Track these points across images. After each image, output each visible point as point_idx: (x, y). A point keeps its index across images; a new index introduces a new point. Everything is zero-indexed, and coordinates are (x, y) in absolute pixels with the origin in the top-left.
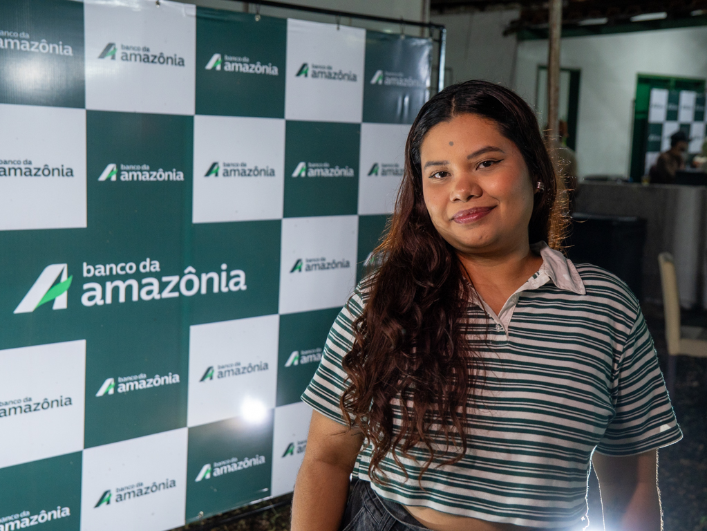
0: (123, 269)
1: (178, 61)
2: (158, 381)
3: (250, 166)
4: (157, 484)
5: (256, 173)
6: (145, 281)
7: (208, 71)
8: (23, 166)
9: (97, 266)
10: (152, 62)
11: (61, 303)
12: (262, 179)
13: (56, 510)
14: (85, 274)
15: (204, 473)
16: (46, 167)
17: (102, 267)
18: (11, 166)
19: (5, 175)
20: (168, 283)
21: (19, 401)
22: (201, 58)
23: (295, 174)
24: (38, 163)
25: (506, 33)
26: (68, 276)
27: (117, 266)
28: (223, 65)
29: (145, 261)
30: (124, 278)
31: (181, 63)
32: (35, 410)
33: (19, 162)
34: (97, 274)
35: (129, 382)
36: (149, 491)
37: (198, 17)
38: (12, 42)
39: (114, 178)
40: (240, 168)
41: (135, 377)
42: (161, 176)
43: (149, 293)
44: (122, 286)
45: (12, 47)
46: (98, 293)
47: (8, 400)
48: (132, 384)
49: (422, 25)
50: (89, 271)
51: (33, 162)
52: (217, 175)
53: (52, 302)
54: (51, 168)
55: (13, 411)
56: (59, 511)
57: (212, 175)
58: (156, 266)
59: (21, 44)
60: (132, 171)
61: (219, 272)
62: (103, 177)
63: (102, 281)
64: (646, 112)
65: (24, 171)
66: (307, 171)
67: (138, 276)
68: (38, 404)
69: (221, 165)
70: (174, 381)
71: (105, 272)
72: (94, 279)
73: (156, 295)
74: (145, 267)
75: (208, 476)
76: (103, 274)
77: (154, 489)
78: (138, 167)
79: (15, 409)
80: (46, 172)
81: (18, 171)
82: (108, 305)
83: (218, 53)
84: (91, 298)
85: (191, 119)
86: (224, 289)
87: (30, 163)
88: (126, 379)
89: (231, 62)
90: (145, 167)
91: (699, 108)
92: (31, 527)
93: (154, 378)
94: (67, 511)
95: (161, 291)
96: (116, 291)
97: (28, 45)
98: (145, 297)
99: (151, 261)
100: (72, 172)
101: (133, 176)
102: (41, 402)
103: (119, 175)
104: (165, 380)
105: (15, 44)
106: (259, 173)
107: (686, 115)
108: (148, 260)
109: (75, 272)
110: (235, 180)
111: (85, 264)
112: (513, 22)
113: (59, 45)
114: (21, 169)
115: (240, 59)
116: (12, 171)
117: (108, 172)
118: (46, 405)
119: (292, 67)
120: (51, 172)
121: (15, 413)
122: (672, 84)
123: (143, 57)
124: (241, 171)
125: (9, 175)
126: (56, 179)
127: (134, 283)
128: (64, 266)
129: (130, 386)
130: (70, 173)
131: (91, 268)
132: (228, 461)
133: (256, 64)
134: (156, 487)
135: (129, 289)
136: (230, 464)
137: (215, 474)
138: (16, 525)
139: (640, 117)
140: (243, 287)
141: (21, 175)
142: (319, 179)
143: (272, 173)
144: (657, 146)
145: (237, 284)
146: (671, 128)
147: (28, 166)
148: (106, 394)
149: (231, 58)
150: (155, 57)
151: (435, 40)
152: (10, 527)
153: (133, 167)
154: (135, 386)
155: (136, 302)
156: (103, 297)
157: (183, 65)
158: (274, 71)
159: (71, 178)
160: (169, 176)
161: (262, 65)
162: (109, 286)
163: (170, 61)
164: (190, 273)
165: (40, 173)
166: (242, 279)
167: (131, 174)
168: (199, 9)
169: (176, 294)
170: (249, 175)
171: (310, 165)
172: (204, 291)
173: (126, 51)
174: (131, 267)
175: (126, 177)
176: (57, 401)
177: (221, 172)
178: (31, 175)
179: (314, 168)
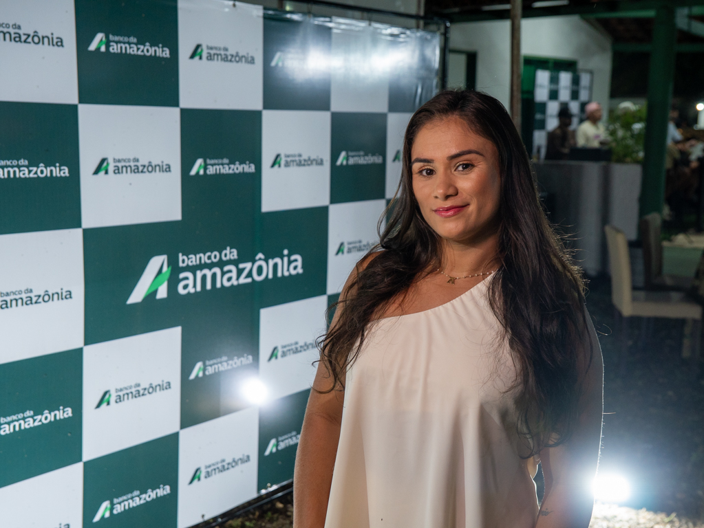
0: (209, 258)
6: (226, 268)
9: (190, 256)
11: (162, 293)
14: (181, 264)
15: (271, 448)
18: (123, 164)
20: (243, 269)
21: (131, 387)
23: (339, 163)
26: (168, 266)
27: (204, 255)
29: (226, 249)
30: (210, 266)
32: (143, 395)
34: (190, 264)
39: (202, 172)
43: (229, 279)
44: (209, 273)
45: (124, 51)
46: (191, 282)
47: (122, 387)
49: (416, 17)
50: (183, 261)
51: (140, 160)
52: (280, 166)
53: (155, 292)
54: (153, 165)
55: (126, 396)
59: (130, 48)
61: (282, 257)
62: (193, 172)
63: (193, 269)
65: (133, 168)
66: (347, 160)
68: (145, 389)
69: (283, 156)
71: (196, 261)
72: (188, 269)
73: (234, 282)
74: (226, 255)
75: (274, 450)
76: (194, 263)
77: (234, 464)
78: (220, 161)
80: (150, 169)
81: (129, 169)
82: (199, 292)
84: (185, 287)
86: (286, 274)
87: (138, 160)
88: (211, 362)
91: (575, 88)
94: (168, 489)
95: (238, 278)
96: (204, 277)
97: (135, 49)
98: (227, 284)
99: (231, 249)
100: (169, 168)
101: (216, 169)
106: (312, 163)
107: (564, 95)
108: (228, 248)
109: (173, 262)
110: (294, 169)
111: (180, 255)
113: (159, 47)
117: (197, 168)
118: (151, 390)
121: (128, 398)
122: (551, 65)
123: (223, 56)
124: (298, 162)
125: (122, 172)
127: (217, 270)
130: (168, 169)
131: (185, 258)
132: (289, 435)
134: (235, 463)
135: (214, 276)
136: (291, 437)
137: (280, 448)
139: (526, 96)
140: (300, 270)
141: (131, 172)
142: (357, 167)
144: (542, 125)
145: (295, 268)
146: (553, 108)
147: (136, 163)
151: (442, 34)
153: (216, 161)
155: (219, 289)
156: (195, 286)
159: (169, 173)
162: (199, 274)
163: (243, 59)
164: (260, 259)
165: (145, 170)
166: (299, 263)
168: (265, 9)
169: (249, 280)
172: (270, 276)
175: (211, 170)
177: (283, 163)
178: (138, 172)
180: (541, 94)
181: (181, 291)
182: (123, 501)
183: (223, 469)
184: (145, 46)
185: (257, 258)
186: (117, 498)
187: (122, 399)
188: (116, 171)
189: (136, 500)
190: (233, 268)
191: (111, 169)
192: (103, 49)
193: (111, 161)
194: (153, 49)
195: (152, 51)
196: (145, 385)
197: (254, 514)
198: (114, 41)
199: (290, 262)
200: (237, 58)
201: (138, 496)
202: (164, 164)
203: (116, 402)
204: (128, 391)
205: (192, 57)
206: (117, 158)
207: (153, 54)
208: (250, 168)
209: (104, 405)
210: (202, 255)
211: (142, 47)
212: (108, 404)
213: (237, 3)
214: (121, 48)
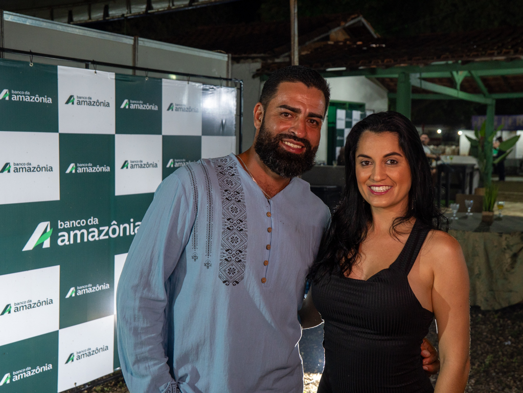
0: (79, 223)
1: (106, 104)
2: (98, 288)
3: (145, 162)
4: (98, 349)
5: (148, 166)
6: (90, 230)
7: (122, 109)
8: (26, 166)
9: (66, 222)
10: (93, 105)
11: (47, 244)
12: (151, 169)
13: (45, 366)
14: (59, 227)
16: (39, 166)
17: (68, 222)
19: (17, 172)
20: (103, 230)
21: (25, 302)
22: (118, 102)
24: (34, 164)
25: (254, 77)
26: (51, 229)
28: (129, 106)
29: (91, 218)
30: (80, 229)
31: (108, 105)
32: (33, 307)
33: (24, 164)
34: (66, 227)
35: (83, 289)
36: (94, 353)
37: (116, 79)
38: (21, 97)
39: (74, 171)
40: (139, 163)
41: (86, 286)
42: (98, 169)
43: (93, 237)
44: (79, 233)
45: (21, 100)
46: (66, 238)
48: (84, 290)
50: (61, 225)
52: (127, 168)
55: (22, 308)
56: (46, 366)
57: (125, 168)
58: (96, 221)
59: (25, 98)
60: (83, 167)
61: (129, 224)
62: (68, 171)
63: (68, 230)
64: (334, 123)
65: (27, 169)
67: (87, 227)
68: (35, 304)
69: (129, 162)
70: (107, 288)
72: (64, 230)
74: (90, 222)
79: (23, 307)
81: (24, 169)
82: (72, 244)
83: (127, 99)
84: (63, 241)
85: (113, 136)
89: (134, 104)
90: (90, 165)
92: (32, 376)
93: (96, 286)
95: (99, 236)
96: (75, 235)
97: (29, 98)
100: (52, 169)
101: (84, 170)
102: (37, 302)
103: (76, 169)
104: (102, 287)
105: (23, 98)
106: (149, 166)
108: (92, 218)
111: (59, 221)
112: (258, 70)
113: (45, 98)
114: (25, 168)
115: (138, 102)
116: (21, 169)
117: (71, 168)
119: (165, 106)
120: (41, 169)
126: (44, 173)
127: (85, 231)
128: (48, 223)
129: (83, 291)
130: (51, 169)
131: (63, 223)
133: (146, 105)
134: (98, 350)
135: (82, 235)
138: (24, 375)
143: (156, 166)
148: (71, 296)
149: (133, 102)
150: (95, 102)
152: (20, 376)
154: (86, 291)
156: (69, 240)
157: (109, 106)
158: (156, 108)
160: (102, 169)
161: (149, 105)
162: (72, 233)
164: (114, 224)
165: (35, 170)
167: (82, 169)
168: (116, 74)
169: (107, 237)
170: (144, 167)
171: (176, 160)
172: (121, 235)
173: (79, 99)
174: (83, 222)
175: (80, 170)
176: (45, 301)
178: (30, 171)
179: (177, 162)
180: (340, 125)
181: (60, 243)
182: (20, 373)
183: (90, 354)
184: (35, 97)
185: (112, 224)
186: (15, 371)
187: (19, 310)
188: (16, 171)
189: (29, 373)
190: (96, 230)
191: (12, 169)
192: (7, 98)
193: (12, 164)
194: (41, 98)
195: (40, 100)
196: (35, 301)
197: (111, 383)
198: (14, 94)
199: (135, 227)
200: (98, 103)
201: (30, 370)
202: (48, 167)
203: (15, 311)
204: (23, 305)
205: (67, 103)
206: (16, 163)
207: (41, 101)
208: (107, 169)
209: (6, 313)
210: (74, 222)
211: (33, 97)
212: (9, 312)
213: (97, 71)
214: (19, 98)
